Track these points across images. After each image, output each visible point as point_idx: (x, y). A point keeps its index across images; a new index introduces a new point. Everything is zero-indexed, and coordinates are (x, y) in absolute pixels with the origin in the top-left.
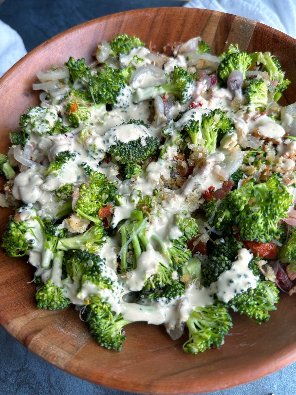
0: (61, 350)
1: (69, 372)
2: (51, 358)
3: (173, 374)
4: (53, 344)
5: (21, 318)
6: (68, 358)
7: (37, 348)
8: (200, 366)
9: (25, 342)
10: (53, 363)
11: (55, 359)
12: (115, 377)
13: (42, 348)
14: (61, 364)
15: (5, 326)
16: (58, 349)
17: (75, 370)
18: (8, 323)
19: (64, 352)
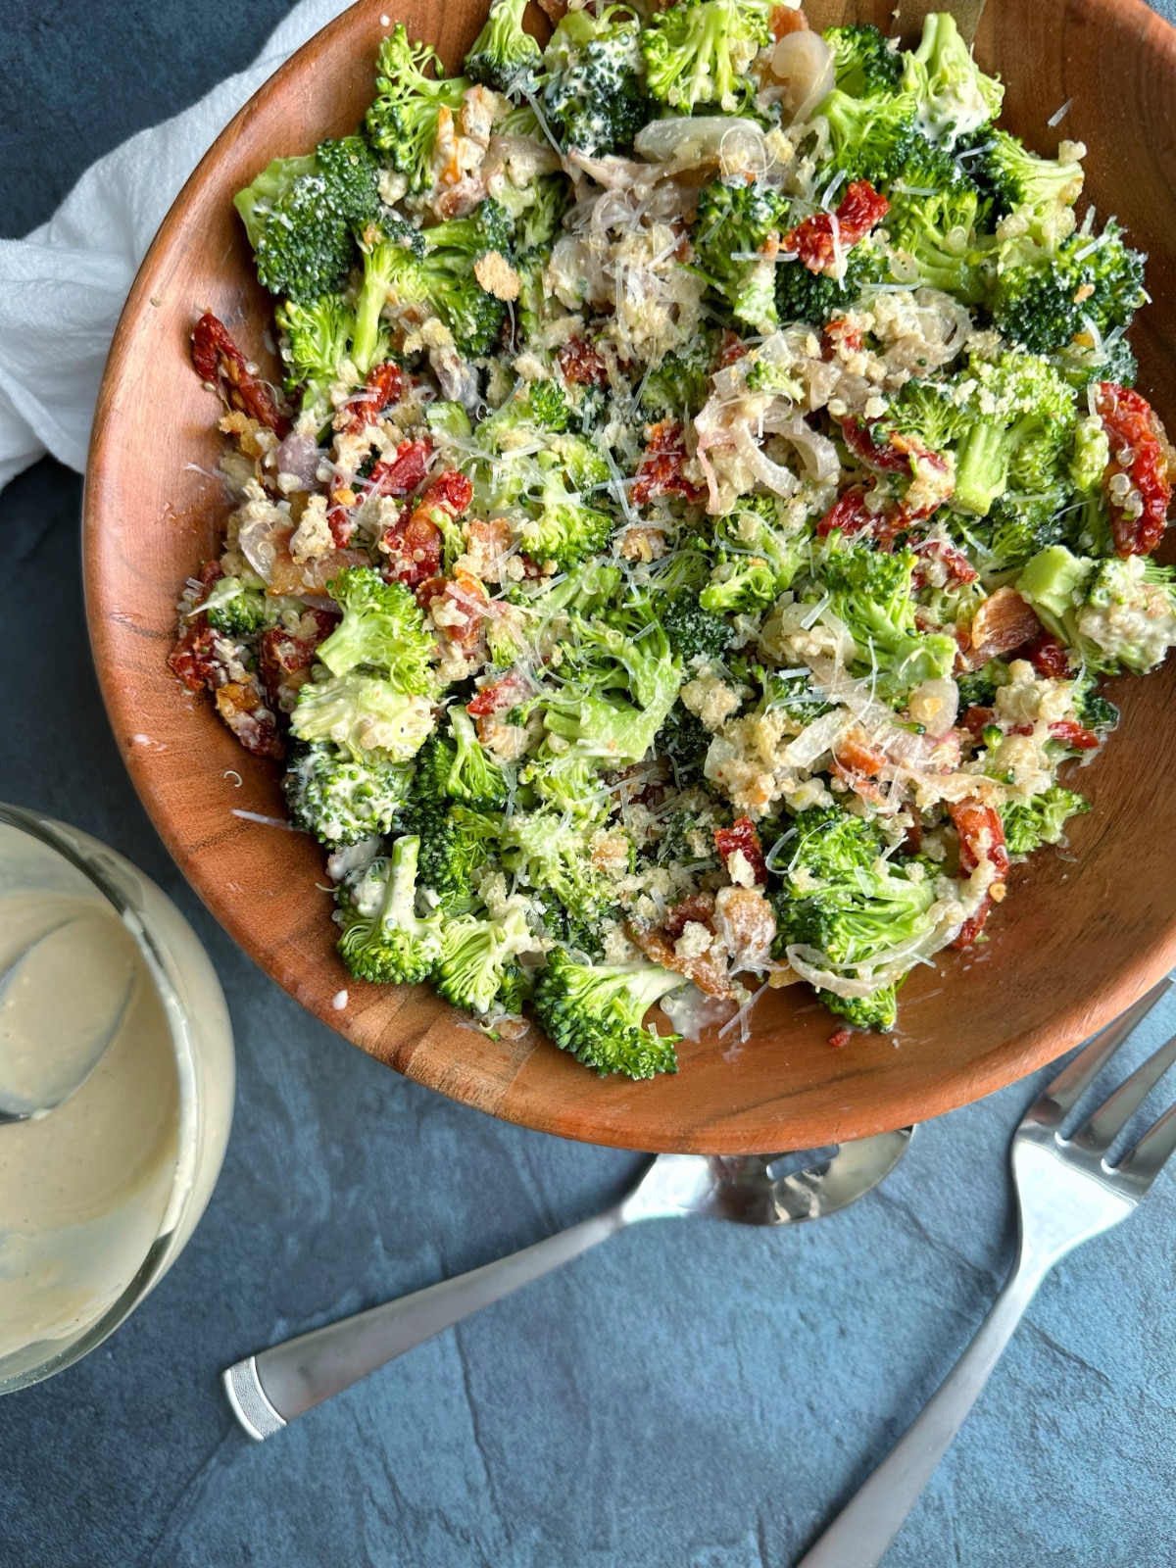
0: (481, 1074)
1: (506, 1120)
2: (461, 1093)
3: (735, 1113)
4: (459, 1061)
5: (375, 1009)
6: (500, 1090)
7: (427, 1074)
8: (798, 1093)
9: (396, 1062)
10: (469, 1102)
11: (470, 1093)
12: (608, 1123)
13: (438, 1074)
14: (488, 1105)
15: (343, 1032)
16: (474, 1072)
17: (518, 1113)
18: (349, 1026)
19: (489, 1077)
